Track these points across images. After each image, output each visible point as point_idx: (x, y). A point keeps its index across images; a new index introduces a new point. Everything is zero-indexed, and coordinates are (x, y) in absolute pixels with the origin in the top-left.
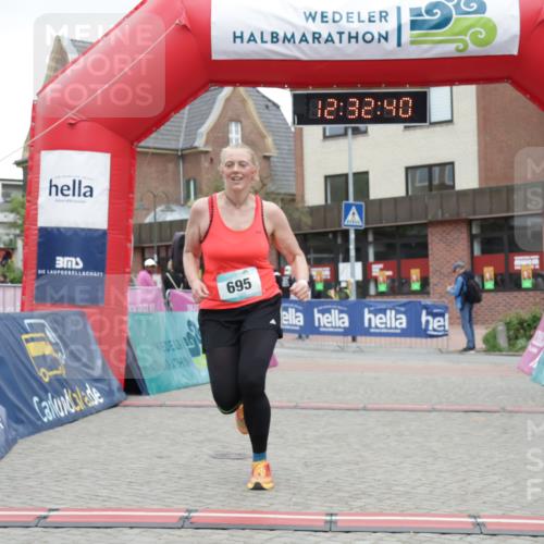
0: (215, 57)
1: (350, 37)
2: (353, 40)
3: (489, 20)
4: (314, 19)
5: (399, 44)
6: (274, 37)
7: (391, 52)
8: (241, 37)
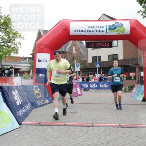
0: (70, 35)
1: (97, 31)
2: (97, 32)
3: (124, 28)
4: (90, 28)
5: (106, 32)
6: (82, 31)
7: (105, 34)
8: (76, 31)
